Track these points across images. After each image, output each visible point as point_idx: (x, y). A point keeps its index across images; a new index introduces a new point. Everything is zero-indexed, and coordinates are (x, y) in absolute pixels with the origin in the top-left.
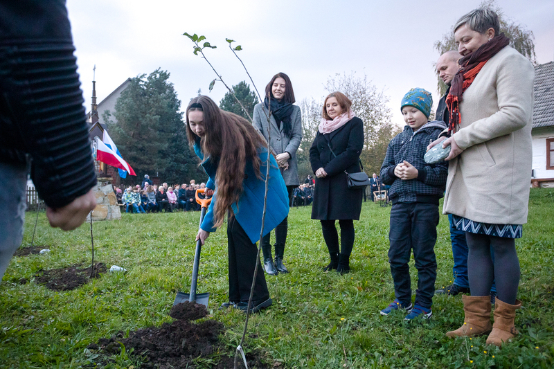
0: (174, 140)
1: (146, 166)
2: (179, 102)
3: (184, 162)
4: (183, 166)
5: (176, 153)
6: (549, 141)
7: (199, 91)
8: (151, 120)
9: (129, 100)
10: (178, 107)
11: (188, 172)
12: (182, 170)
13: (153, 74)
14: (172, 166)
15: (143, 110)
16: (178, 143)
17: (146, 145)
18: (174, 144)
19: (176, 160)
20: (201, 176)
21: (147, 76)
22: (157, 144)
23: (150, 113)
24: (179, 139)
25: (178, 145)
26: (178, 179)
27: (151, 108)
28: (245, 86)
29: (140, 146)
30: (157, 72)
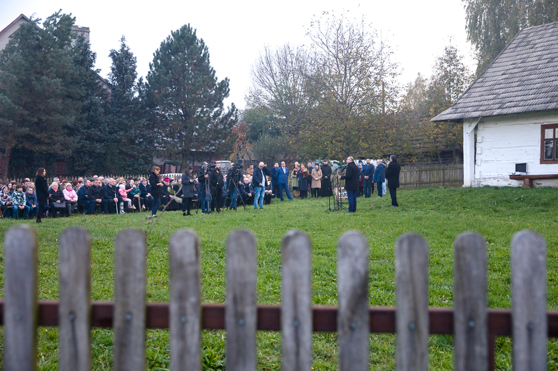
0: (86, 109)
1: (44, 148)
2: (94, 55)
3: (100, 140)
4: (98, 146)
5: (88, 128)
6: (544, 127)
7: (123, 39)
8: (49, 85)
9: (17, 56)
10: (91, 62)
11: (105, 154)
12: (98, 151)
13: (50, 18)
14: (83, 146)
15: (38, 70)
16: (91, 113)
17: (44, 118)
18: (85, 115)
19: (89, 138)
20: (124, 160)
21: (42, 22)
22: (60, 117)
23: (47, 75)
24: (93, 107)
25: (92, 116)
26: (92, 163)
27: (49, 68)
28: (190, 30)
29: (35, 120)
30: (56, 15)
